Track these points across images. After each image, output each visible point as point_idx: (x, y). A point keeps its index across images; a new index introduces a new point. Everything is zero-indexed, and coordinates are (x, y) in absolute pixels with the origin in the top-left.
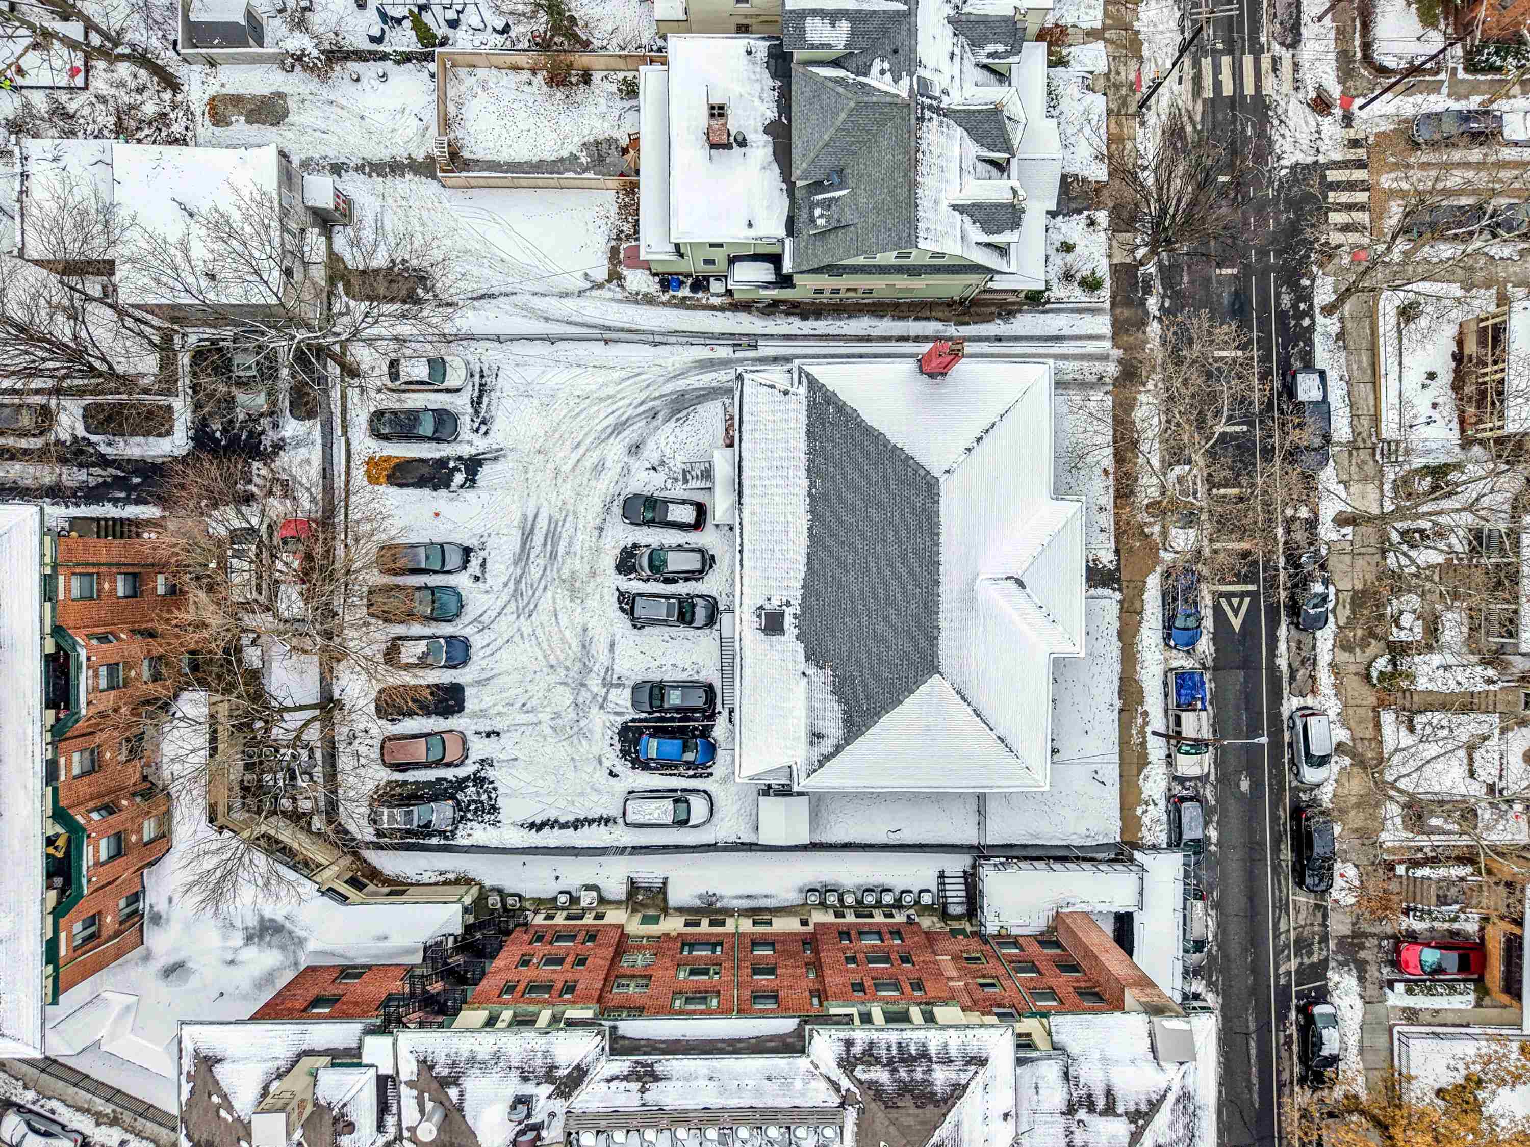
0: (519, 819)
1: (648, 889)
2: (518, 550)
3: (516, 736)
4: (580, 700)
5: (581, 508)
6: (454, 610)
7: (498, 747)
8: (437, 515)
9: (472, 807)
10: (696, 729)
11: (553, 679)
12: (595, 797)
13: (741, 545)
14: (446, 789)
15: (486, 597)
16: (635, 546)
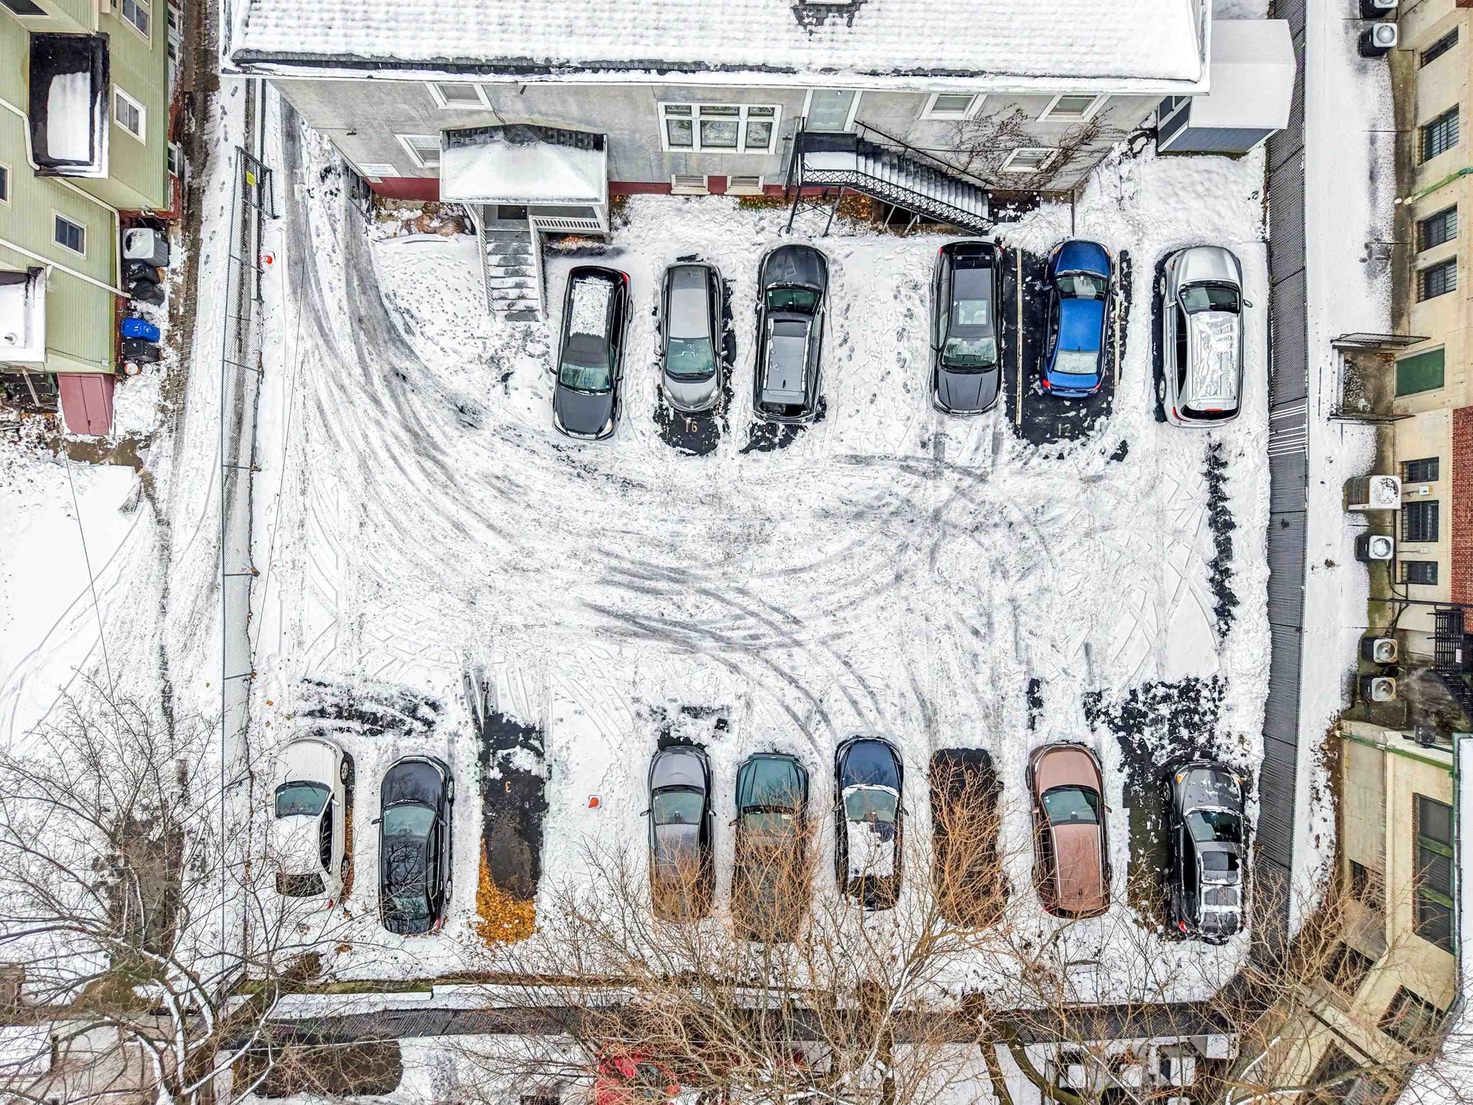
0: (1211, 639)
1: (1348, 384)
2: (669, 645)
3: (1039, 648)
4: (967, 521)
5: (584, 522)
6: (784, 767)
7: (1061, 683)
8: (595, 803)
9: (1184, 733)
10: (1030, 289)
11: (923, 575)
12: (1167, 488)
13: (646, 66)
14: (1147, 787)
15: (758, 708)
16: (660, 416)
